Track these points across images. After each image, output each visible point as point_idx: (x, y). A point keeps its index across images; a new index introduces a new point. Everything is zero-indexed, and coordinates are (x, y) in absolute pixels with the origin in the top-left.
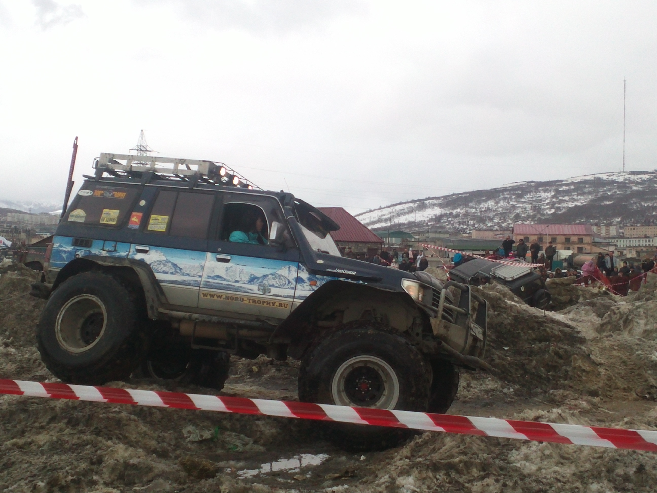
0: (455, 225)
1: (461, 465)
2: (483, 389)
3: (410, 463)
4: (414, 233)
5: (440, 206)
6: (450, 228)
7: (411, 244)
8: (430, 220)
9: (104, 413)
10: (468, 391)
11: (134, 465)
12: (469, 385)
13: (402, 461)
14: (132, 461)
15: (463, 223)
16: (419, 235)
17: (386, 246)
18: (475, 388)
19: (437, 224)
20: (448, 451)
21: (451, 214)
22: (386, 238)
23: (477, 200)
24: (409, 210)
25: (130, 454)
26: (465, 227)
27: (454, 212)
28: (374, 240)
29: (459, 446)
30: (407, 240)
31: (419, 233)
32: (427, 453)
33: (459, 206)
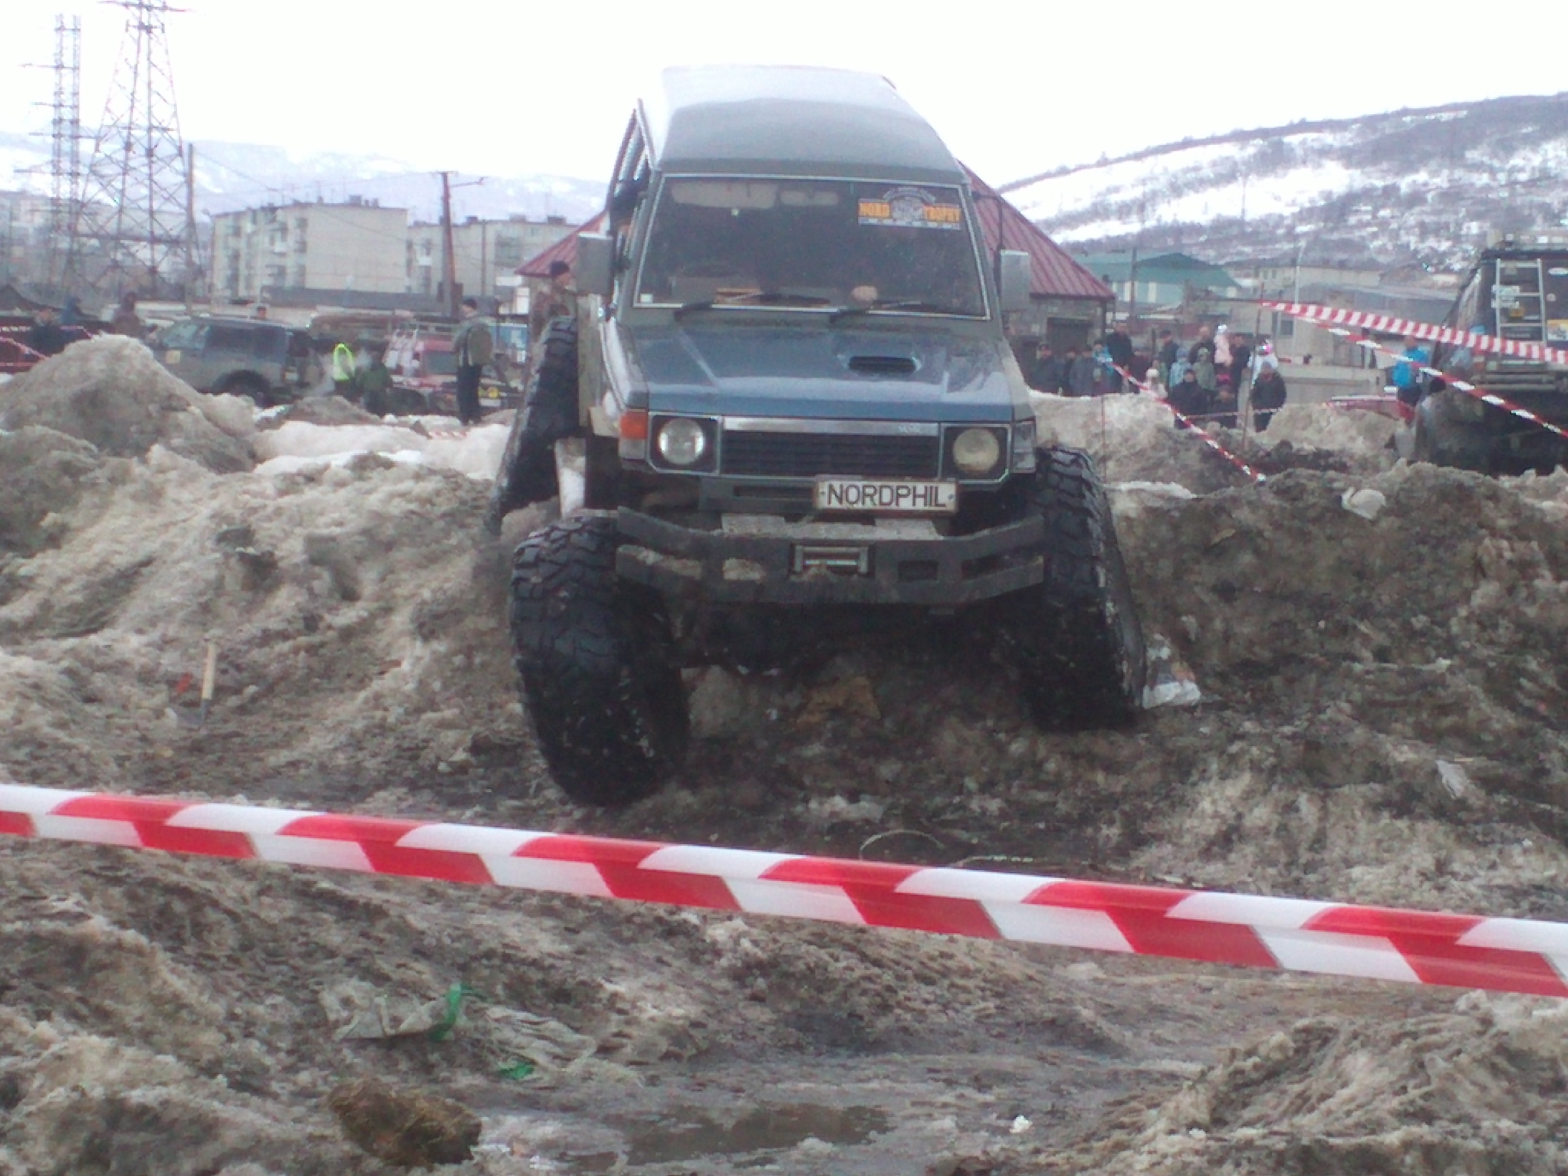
0: (1404, 238)
1: (1408, 1160)
2: (1499, 881)
3: (1211, 1143)
4: (1238, 265)
5: (1349, 157)
6: (1382, 250)
7: (1222, 309)
8: (1305, 215)
9: (20, 918)
10: (1441, 889)
11: (143, 1110)
12: (1441, 867)
13: (1175, 1138)
14: (137, 1096)
15: (1438, 230)
16: (1256, 275)
17: (1122, 316)
18: (1468, 878)
19: (1332, 230)
20: (1360, 1107)
21: (1390, 192)
22: (1121, 282)
23: (1498, 136)
24: (1219, 169)
25: (127, 1073)
26: (1444, 246)
27: (1405, 184)
28: (1075, 286)
29: (1404, 1089)
30: (1208, 292)
31: (1255, 267)
32: (1275, 1114)
33: (1423, 160)
